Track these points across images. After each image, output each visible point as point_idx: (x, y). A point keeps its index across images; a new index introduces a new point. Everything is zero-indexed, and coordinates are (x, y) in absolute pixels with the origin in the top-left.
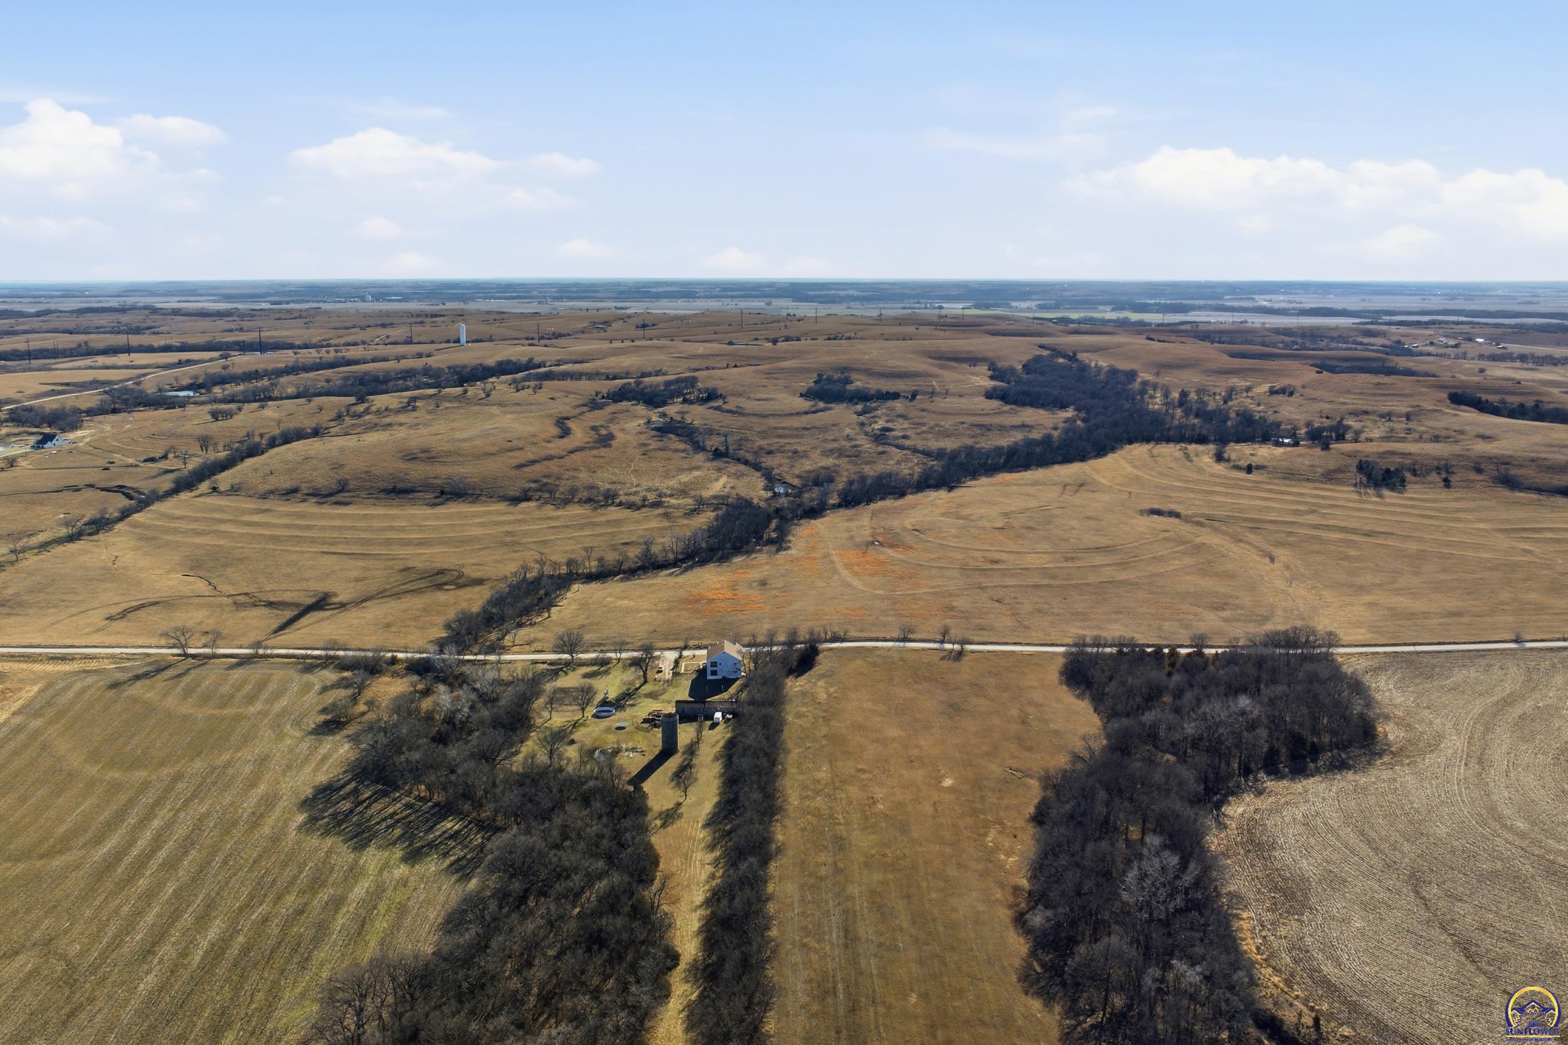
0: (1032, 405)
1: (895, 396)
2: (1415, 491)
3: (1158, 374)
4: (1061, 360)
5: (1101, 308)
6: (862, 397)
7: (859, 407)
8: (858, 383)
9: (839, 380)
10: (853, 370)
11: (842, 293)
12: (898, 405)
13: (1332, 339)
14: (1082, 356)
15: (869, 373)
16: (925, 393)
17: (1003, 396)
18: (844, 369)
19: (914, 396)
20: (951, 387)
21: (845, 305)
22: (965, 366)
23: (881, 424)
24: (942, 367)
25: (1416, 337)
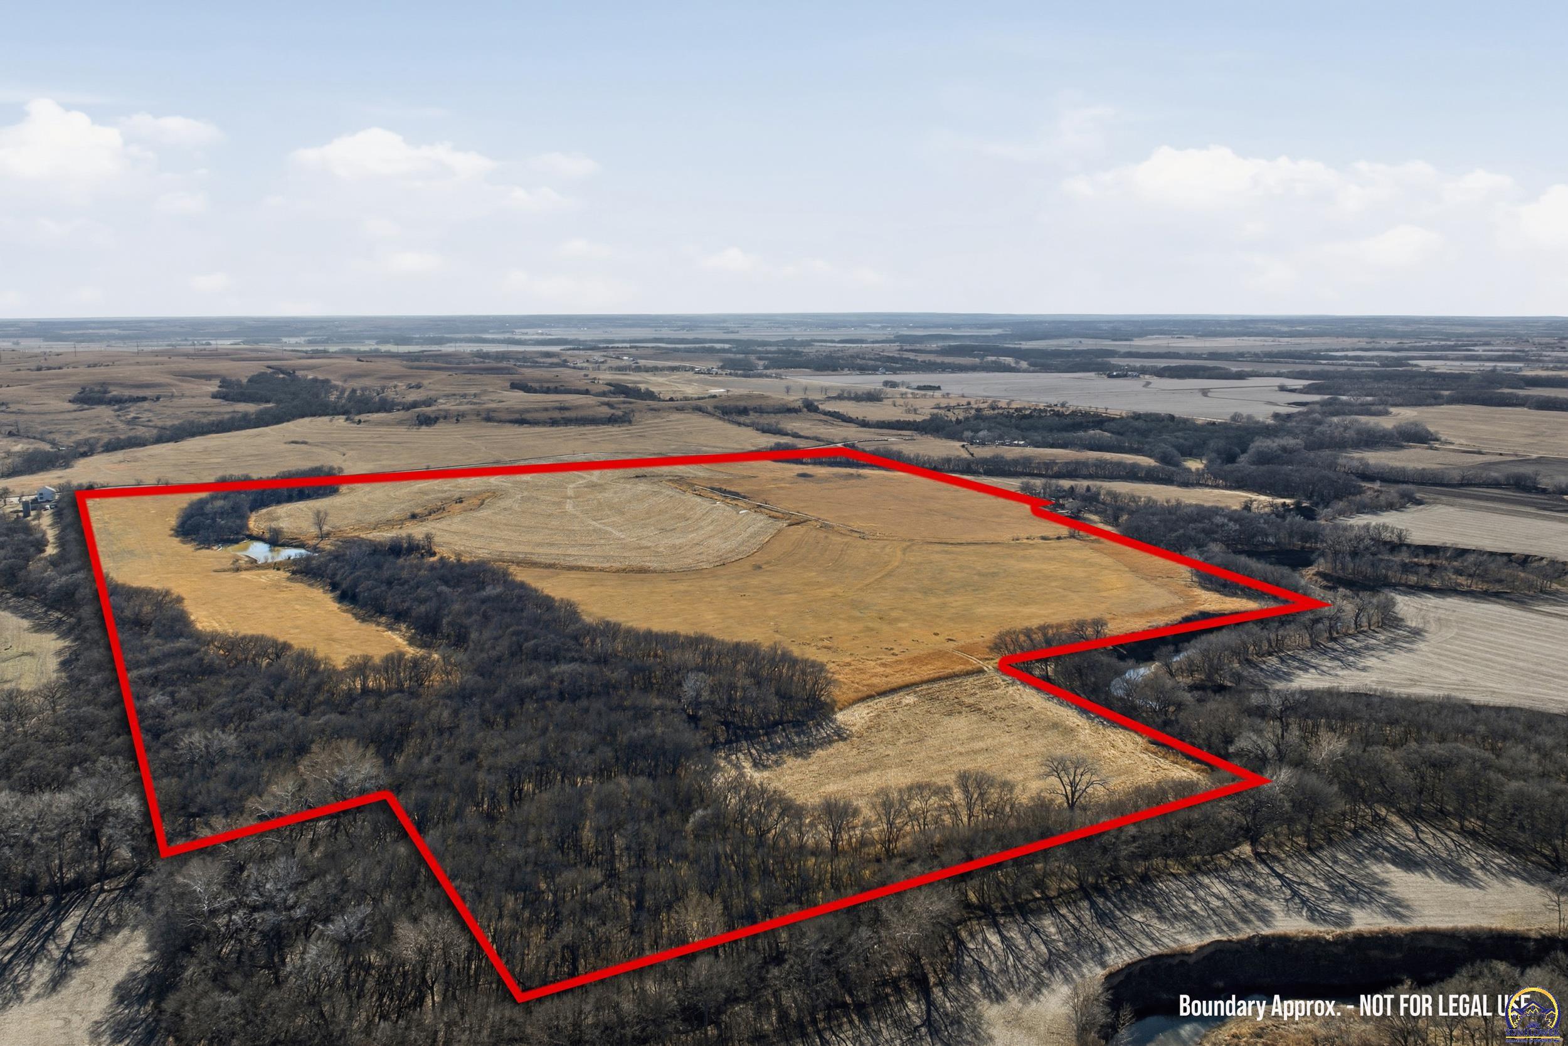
0: (245, 401)
1: (144, 399)
2: (439, 427)
3: (345, 381)
4: (281, 376)
5: (367, 342)
6: (118, 401)
7: (116, 407)
8: (115, 393)
9: (99, 392)
10: (110, 384)
11: (102, 332)
12: (146, 405)
13: (518, 360)
14: (299, 373)
15: (122, 385)
16: (165, 396)
17: (225, 397)
18: (103, 384)
19: (158, 398)
20: (187, 393)
21: (105, 343)
22: (203, 381)
23: (132, 415)
24: (183, 381)
25: (578, 356)
